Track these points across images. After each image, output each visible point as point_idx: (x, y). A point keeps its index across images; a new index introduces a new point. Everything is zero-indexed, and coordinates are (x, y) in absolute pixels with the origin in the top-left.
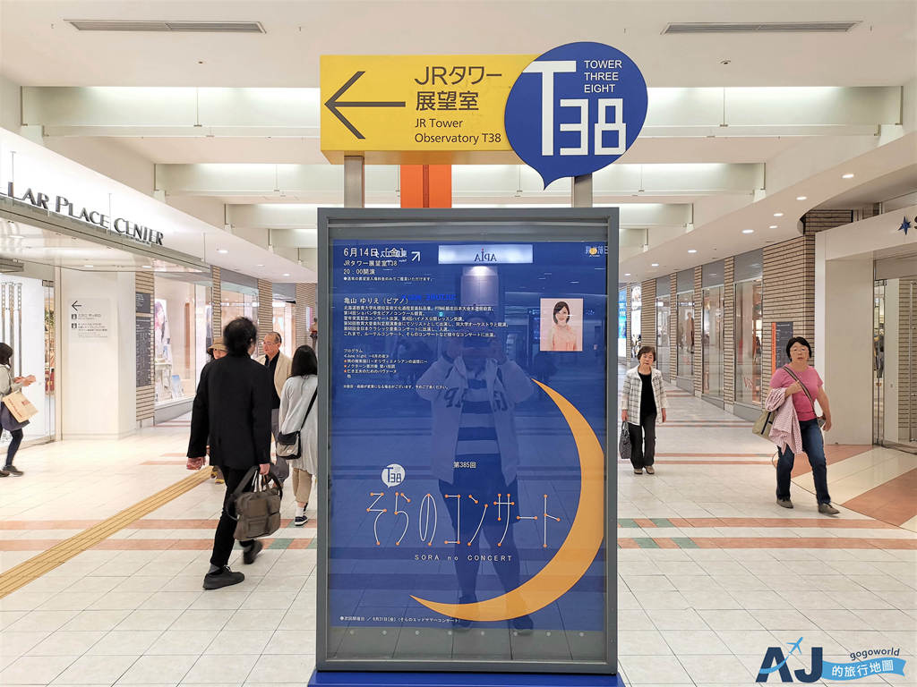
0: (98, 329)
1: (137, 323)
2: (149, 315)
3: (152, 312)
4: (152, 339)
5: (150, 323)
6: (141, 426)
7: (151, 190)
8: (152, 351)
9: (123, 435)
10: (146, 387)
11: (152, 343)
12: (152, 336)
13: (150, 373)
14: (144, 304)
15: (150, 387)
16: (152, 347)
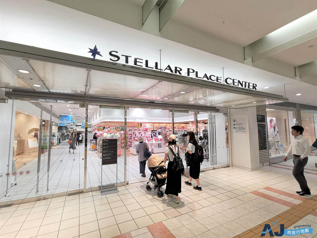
0: (242, 129)
1: (258, 126)
2: (265, 123)
3: (266, 122)
4: (266, 132)
5: (265, 126)
6: (263, 165)
7: (243, 60)
8: (267, 137)
9: (253, 169)
10: (265, 150)
11: (266, 134)
12: (266, 131)
13: (266, 145)
14: (261, 119)
15: (266, 150)
16: (267, 135)
